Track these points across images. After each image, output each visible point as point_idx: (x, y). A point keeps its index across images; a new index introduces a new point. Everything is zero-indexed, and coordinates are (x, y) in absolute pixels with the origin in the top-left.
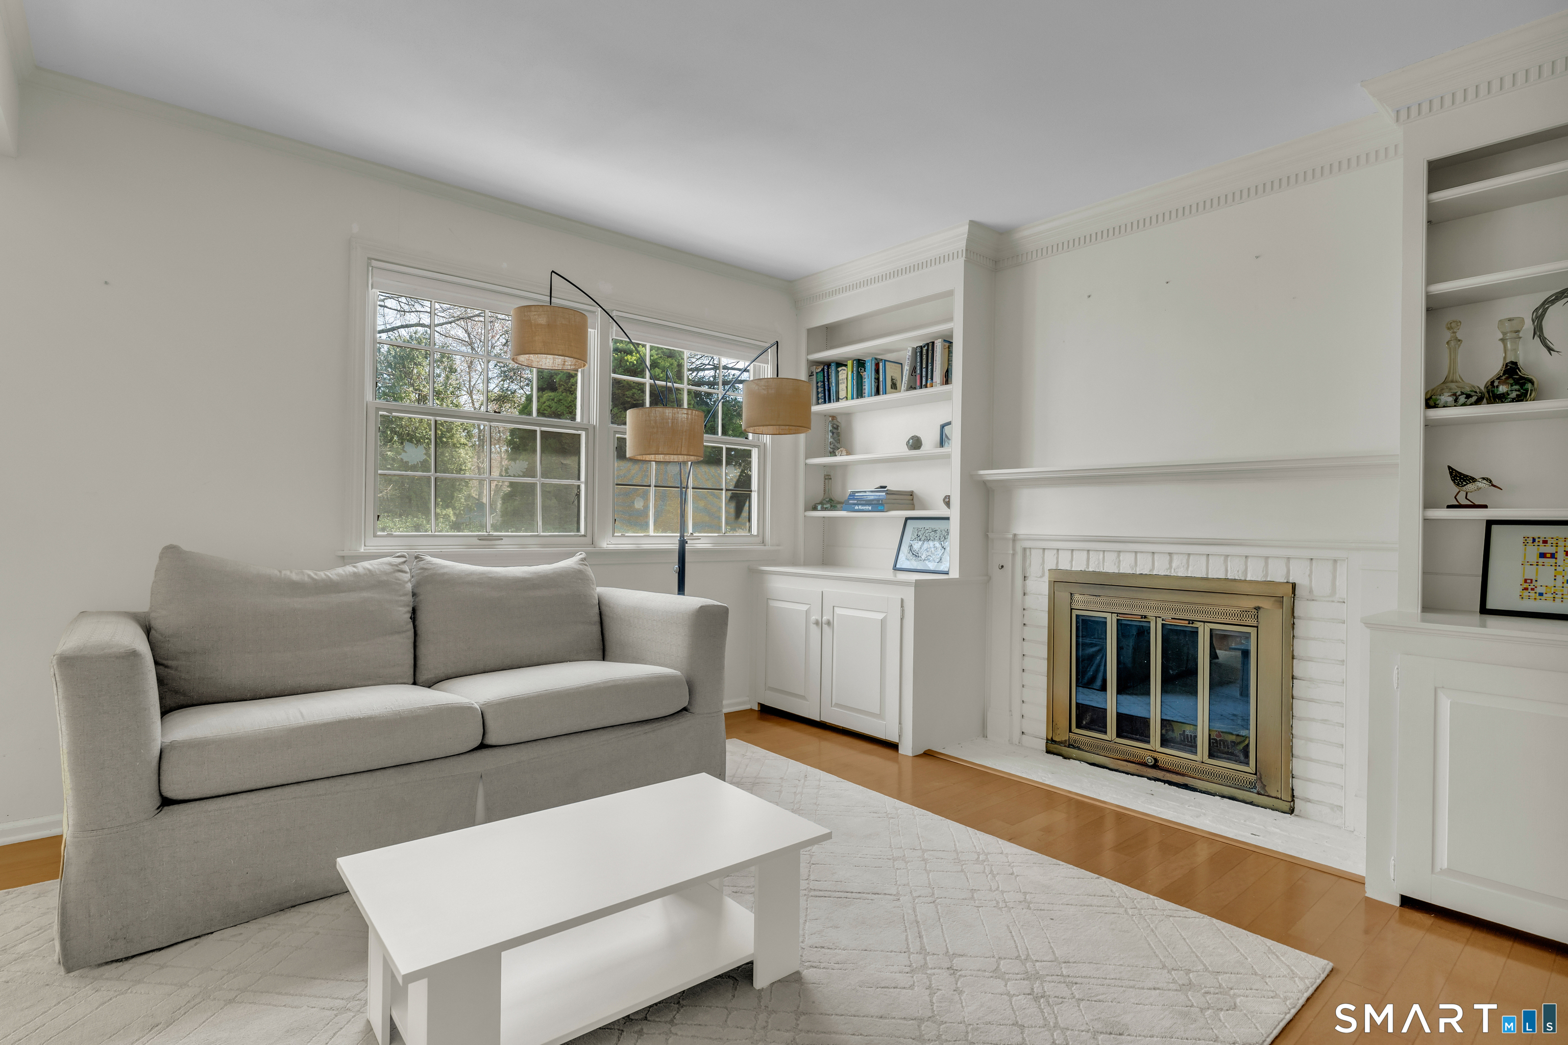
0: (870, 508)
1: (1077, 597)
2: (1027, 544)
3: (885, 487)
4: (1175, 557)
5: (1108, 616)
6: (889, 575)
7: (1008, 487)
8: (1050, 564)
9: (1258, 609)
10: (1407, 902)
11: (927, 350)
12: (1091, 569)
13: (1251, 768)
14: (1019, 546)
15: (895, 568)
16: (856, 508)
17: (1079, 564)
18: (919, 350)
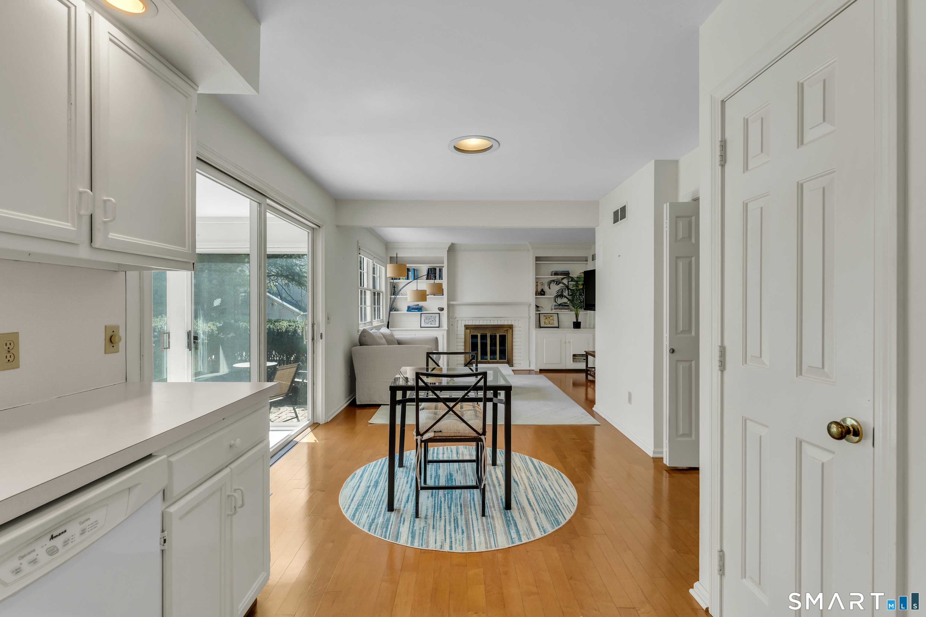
0: (417, 311)
1: (471, 331)
2: (458, 319)
3: (418, 305)
4: (491, 321)
5: (478, 334)
6: (420, 328)
7: (453, 305)
8: (464, 323)
9: (507, 330)
10: (540, 370)
11: (433, 270)
12: (473, 324)
13: (506, 360)
14: (456, 319)
15: (421, 327)
16: (412, 311)
17: (470, 323)
18: (430, 269)
